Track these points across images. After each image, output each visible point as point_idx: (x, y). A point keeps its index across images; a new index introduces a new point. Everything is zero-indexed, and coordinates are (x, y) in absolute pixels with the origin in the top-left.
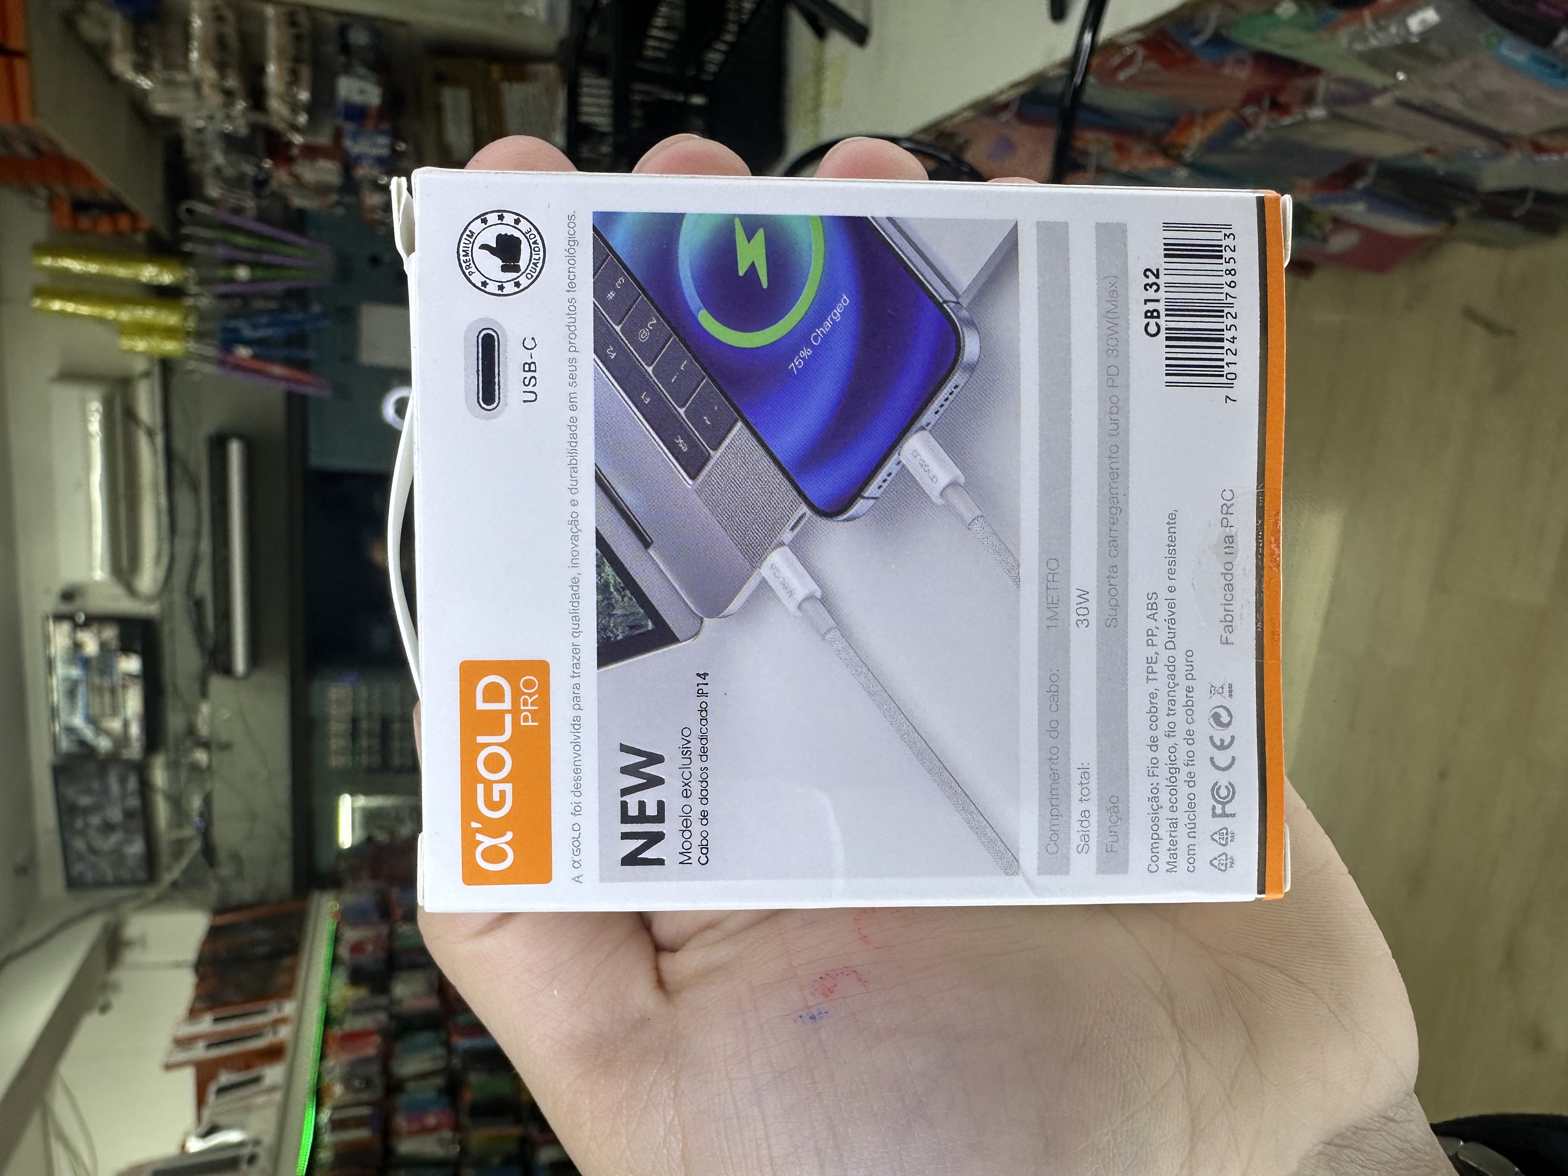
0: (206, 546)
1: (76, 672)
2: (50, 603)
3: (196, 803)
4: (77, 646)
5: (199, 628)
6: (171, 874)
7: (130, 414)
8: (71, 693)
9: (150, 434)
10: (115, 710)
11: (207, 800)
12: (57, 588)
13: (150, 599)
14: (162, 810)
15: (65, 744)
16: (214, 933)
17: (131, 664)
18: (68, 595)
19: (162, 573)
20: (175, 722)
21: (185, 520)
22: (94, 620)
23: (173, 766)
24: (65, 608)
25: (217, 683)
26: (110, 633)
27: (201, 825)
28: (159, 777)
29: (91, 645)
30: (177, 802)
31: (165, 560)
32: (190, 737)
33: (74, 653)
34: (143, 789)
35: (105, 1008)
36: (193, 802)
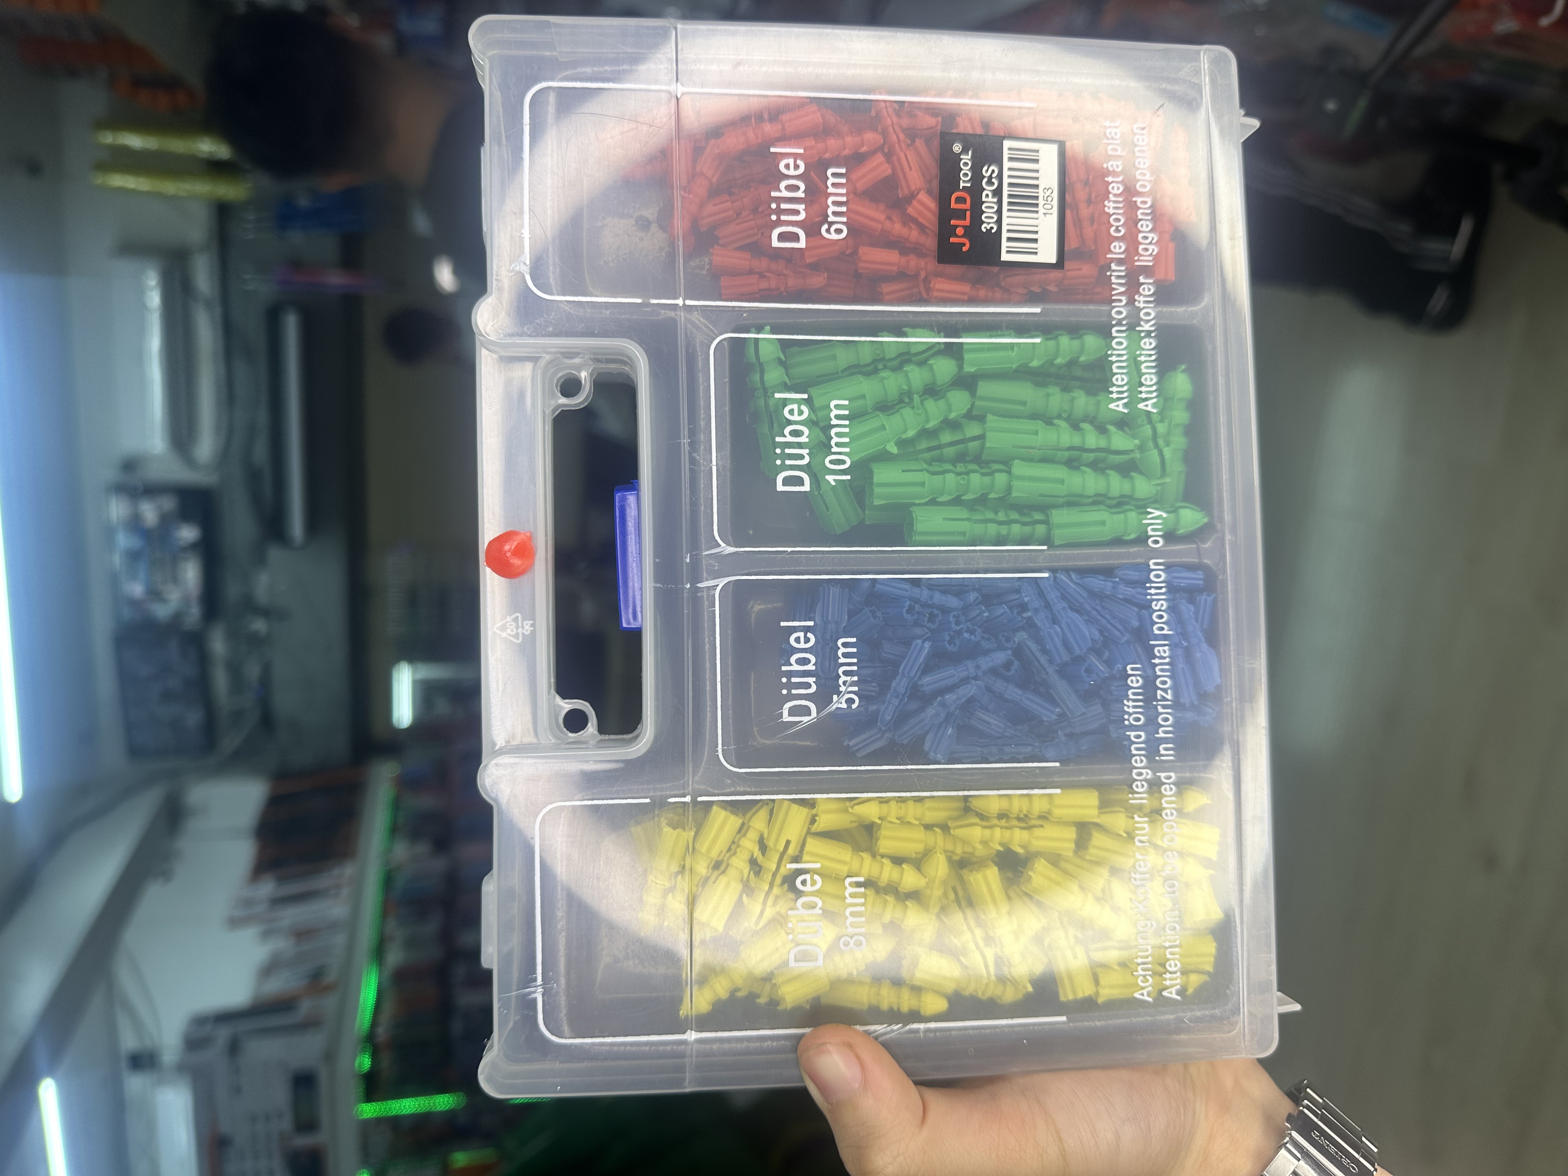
0: (263, 417)
1: (137, 543)
2: (109, 474)
3: (256, 673)
4: (137, 516)
5: (256, 499)
6: (230, 742)
7: (188, 288)
8: (133, 563)
9: (207, 304)
10: (175, 580)
11: (267, 669)
12: (116, 459)
13: (207, 469)
14: (221, 680)
15: (127, 613)
16: (274, 802)
17: (188, 533)
18: (128, 466)
19: (220, 442)
20: (232, 591)
21: (244, 388)
22: (151, 490)
23: (231, 636)
24: (125, 478)
25: (275, 554)
26: (169, 503)
27: (259, 694)
28: (218, 646)
29: (149, 512)
30: (235, 671)
31: (221, 430)
32: (250, 607)
33: (135, 524)
34: (203, 659)
35: (166, 875)
36: (253, 671)
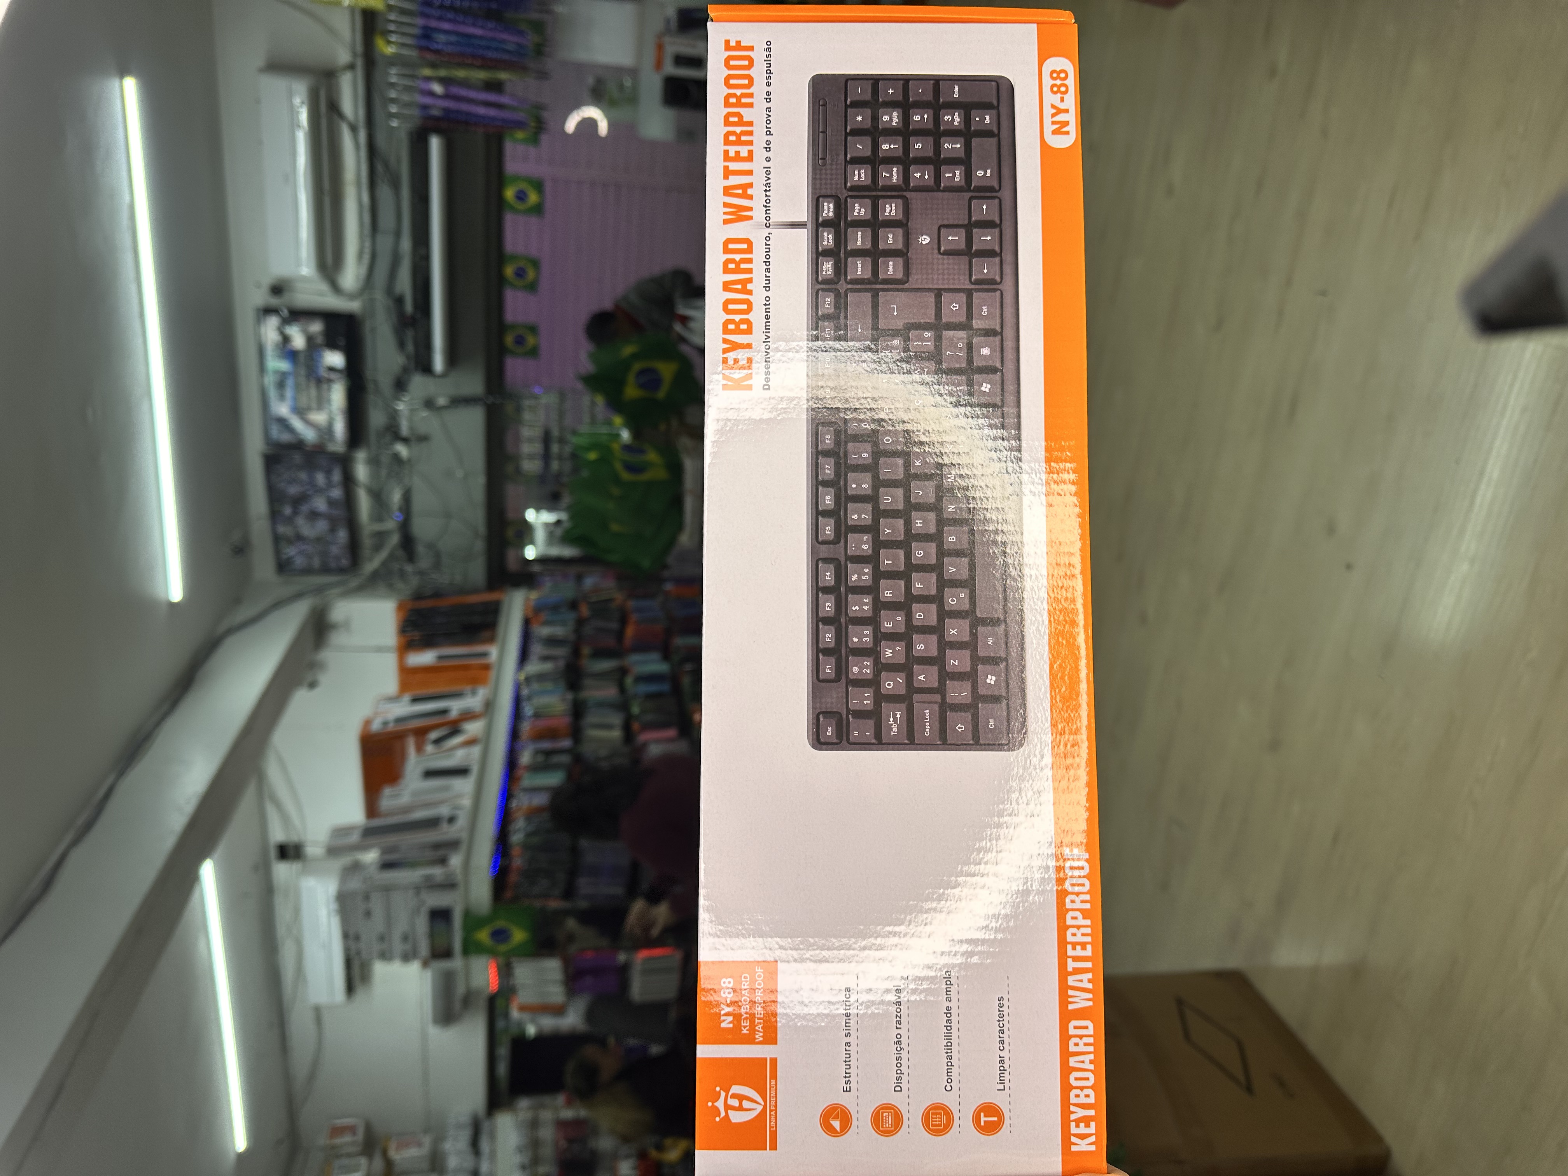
0: (406, 245)
1: (284, 366)
3: (396, 497)
4: (286, 339)
6: (372, 563)
7: (334, 108)
8: (281, 385)
9: (354, 129)
10: (322, 403)
12: (267, 281)
13: (352, 297)
14: (364, 503)
15: (276, 434)
17: (335, 359)
18: (277, 289)
19: (363, 271)
20: (376, 418)
21: (387, 219)
22: (298, 315)
23: (374, 462)
24: (274, 301)
26: (316, 327)
27: (401, 519)
28: (362, 471)
29: (298, 339)
30: (378, 496)
31: (367, 258)
32: (393, 432)
33: (285, 348)
34: (349, 481)
35: (312, 685)
36: (393, 494)
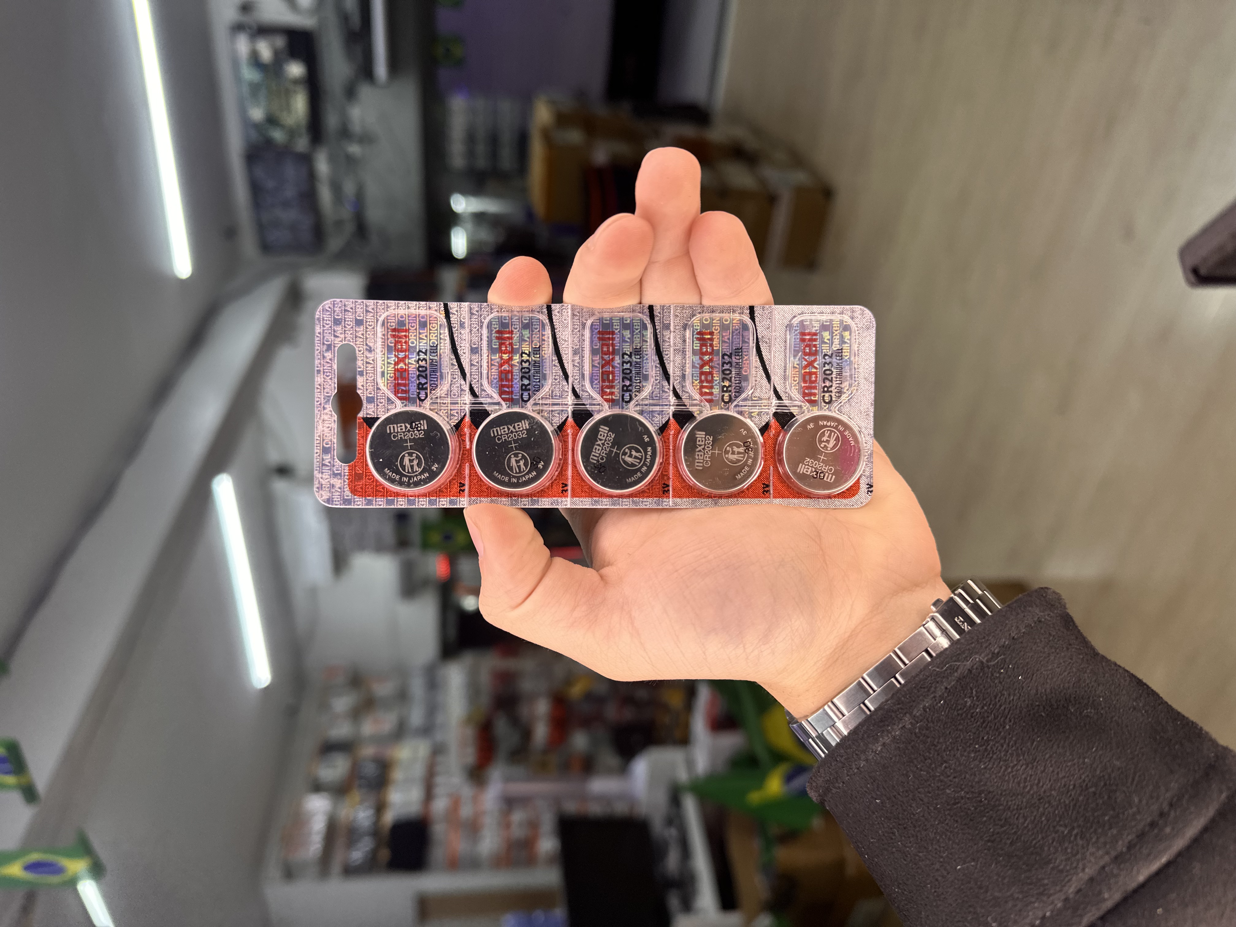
1: (257, 76)
2: (231, 14)
4: (255, 53)
8: (254, 93)
11: (360, 187)
13: (308, 13)
14: (325, 195)
17: (297, 69)
18: (246, 8)
20: (332, 121)
22: (265, 31)
23: (332, 160)
24: (245, 19)
25: (364, 90)
26: (280, 42)
27: (355, 209)
28: (322, 167)
29: (265, 50)
30: (336, 188)
32: (345, 133)
33: (255, 60)
34: (312, 176)
36: (349, 188)
